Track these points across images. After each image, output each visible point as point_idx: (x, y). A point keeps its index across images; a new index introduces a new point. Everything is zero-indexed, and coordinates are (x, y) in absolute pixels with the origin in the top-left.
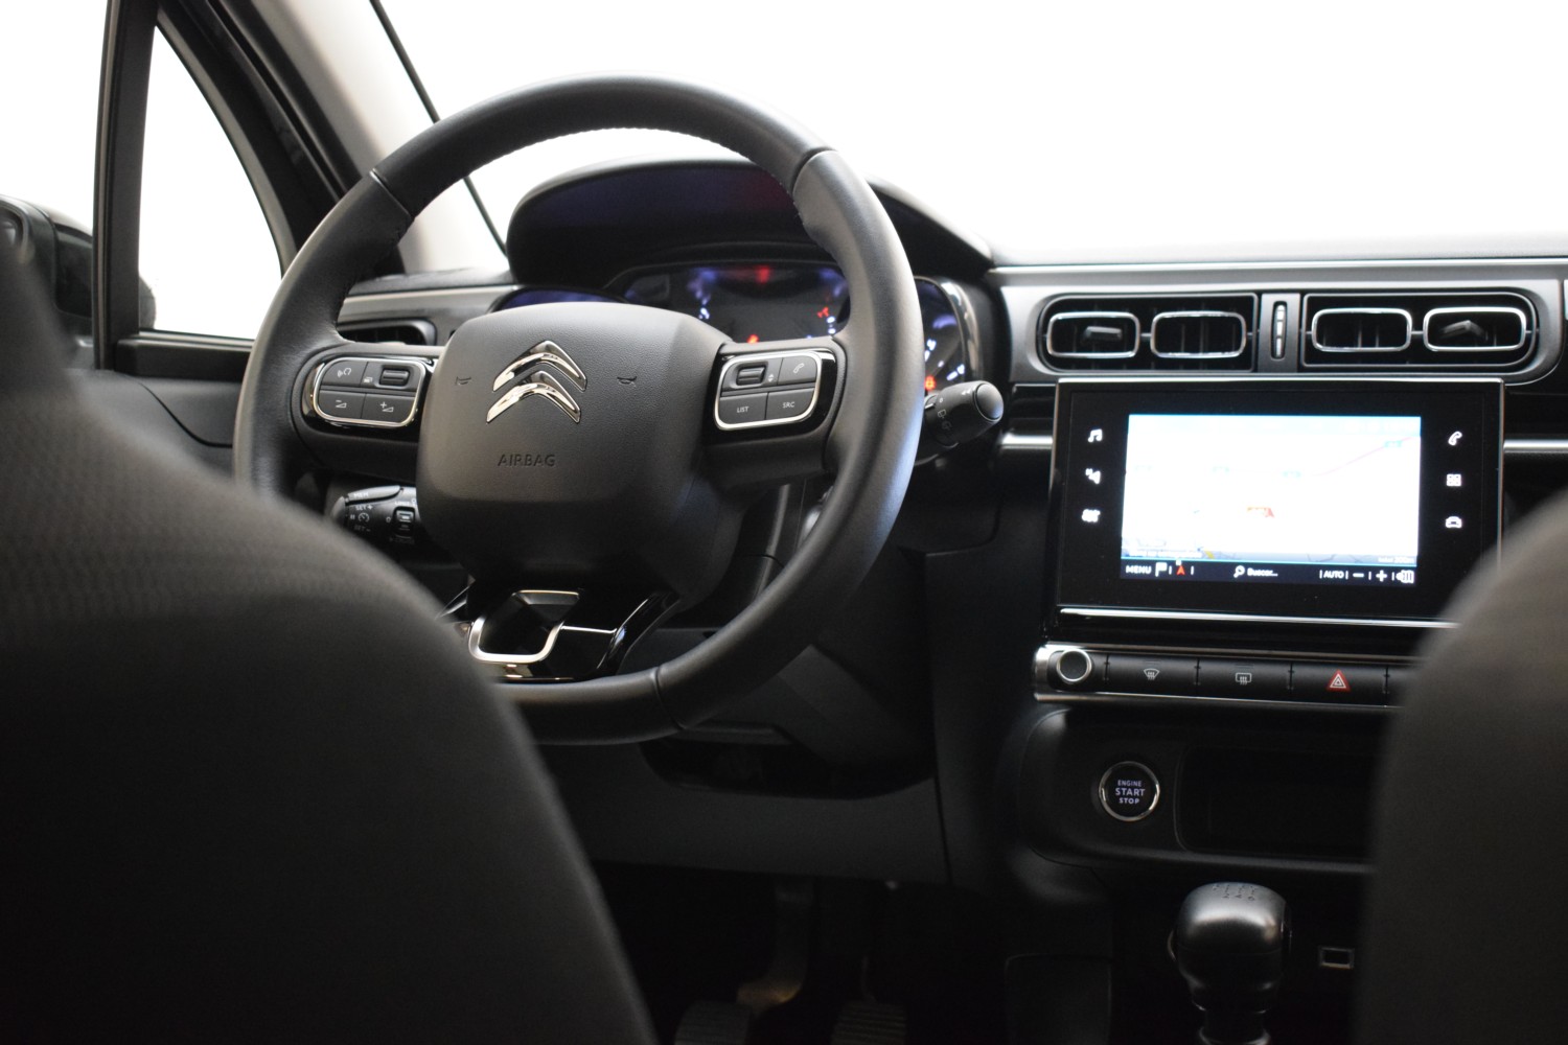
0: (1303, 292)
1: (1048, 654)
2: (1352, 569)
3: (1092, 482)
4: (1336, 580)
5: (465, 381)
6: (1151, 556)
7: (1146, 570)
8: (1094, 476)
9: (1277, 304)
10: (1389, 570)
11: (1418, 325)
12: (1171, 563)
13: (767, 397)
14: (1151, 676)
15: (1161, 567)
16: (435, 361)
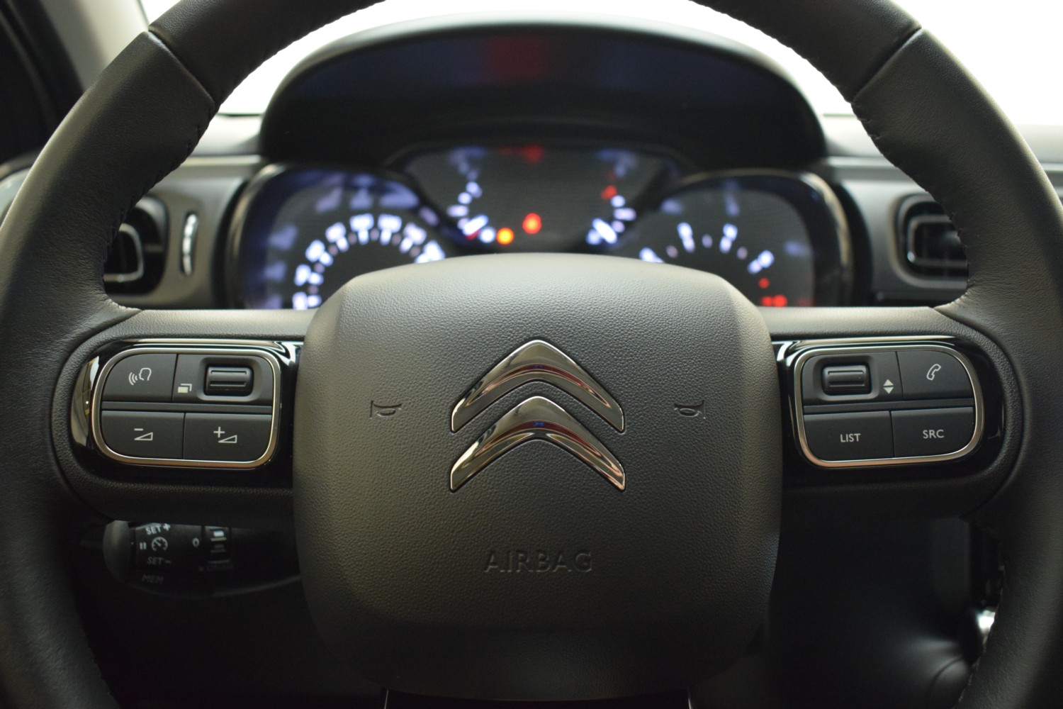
5: (390, 410)
13: (891, 417)
16: (291, 346)
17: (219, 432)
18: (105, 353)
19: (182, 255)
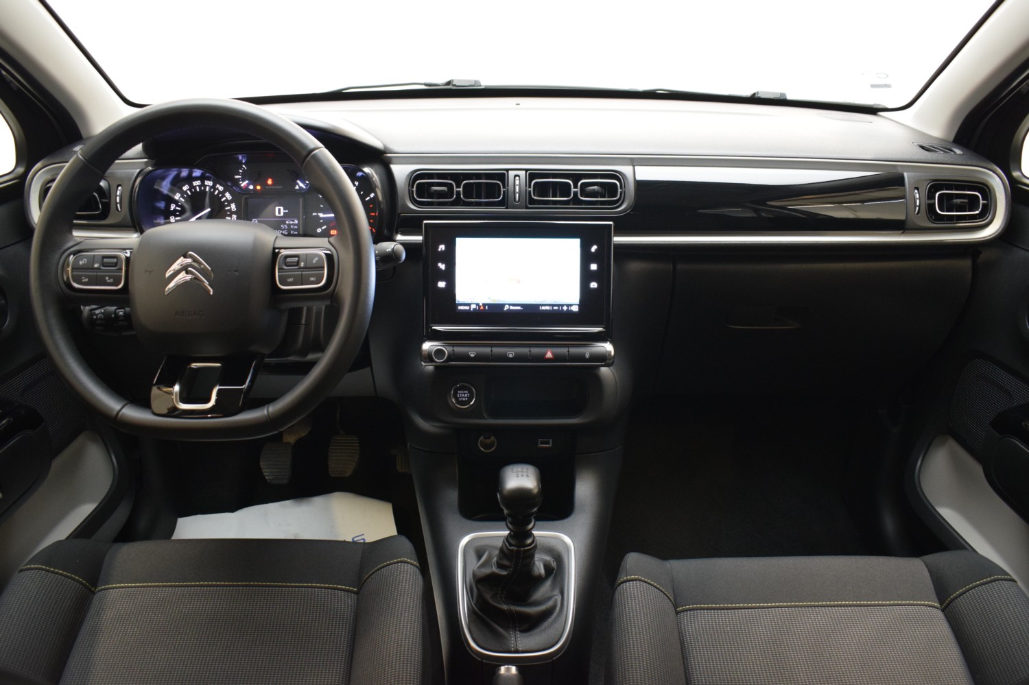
0: (526, 170)
1: (427, 346)
2: (553, 305)
3: (441, 269)
4: (546, 310)
5: (150, 272)
6: (469, 302)
7: (467, 308)
8: (442, 266)
9: (516, 176)
10: (568, 305)
11: (576, 187)
12: (478, 304)
13: (302, 274)
14: (472, 355)
15: (473, 306)
16: (128, 251)
17: (107, 278)
18: (75, 253)
19: (117, 203)
